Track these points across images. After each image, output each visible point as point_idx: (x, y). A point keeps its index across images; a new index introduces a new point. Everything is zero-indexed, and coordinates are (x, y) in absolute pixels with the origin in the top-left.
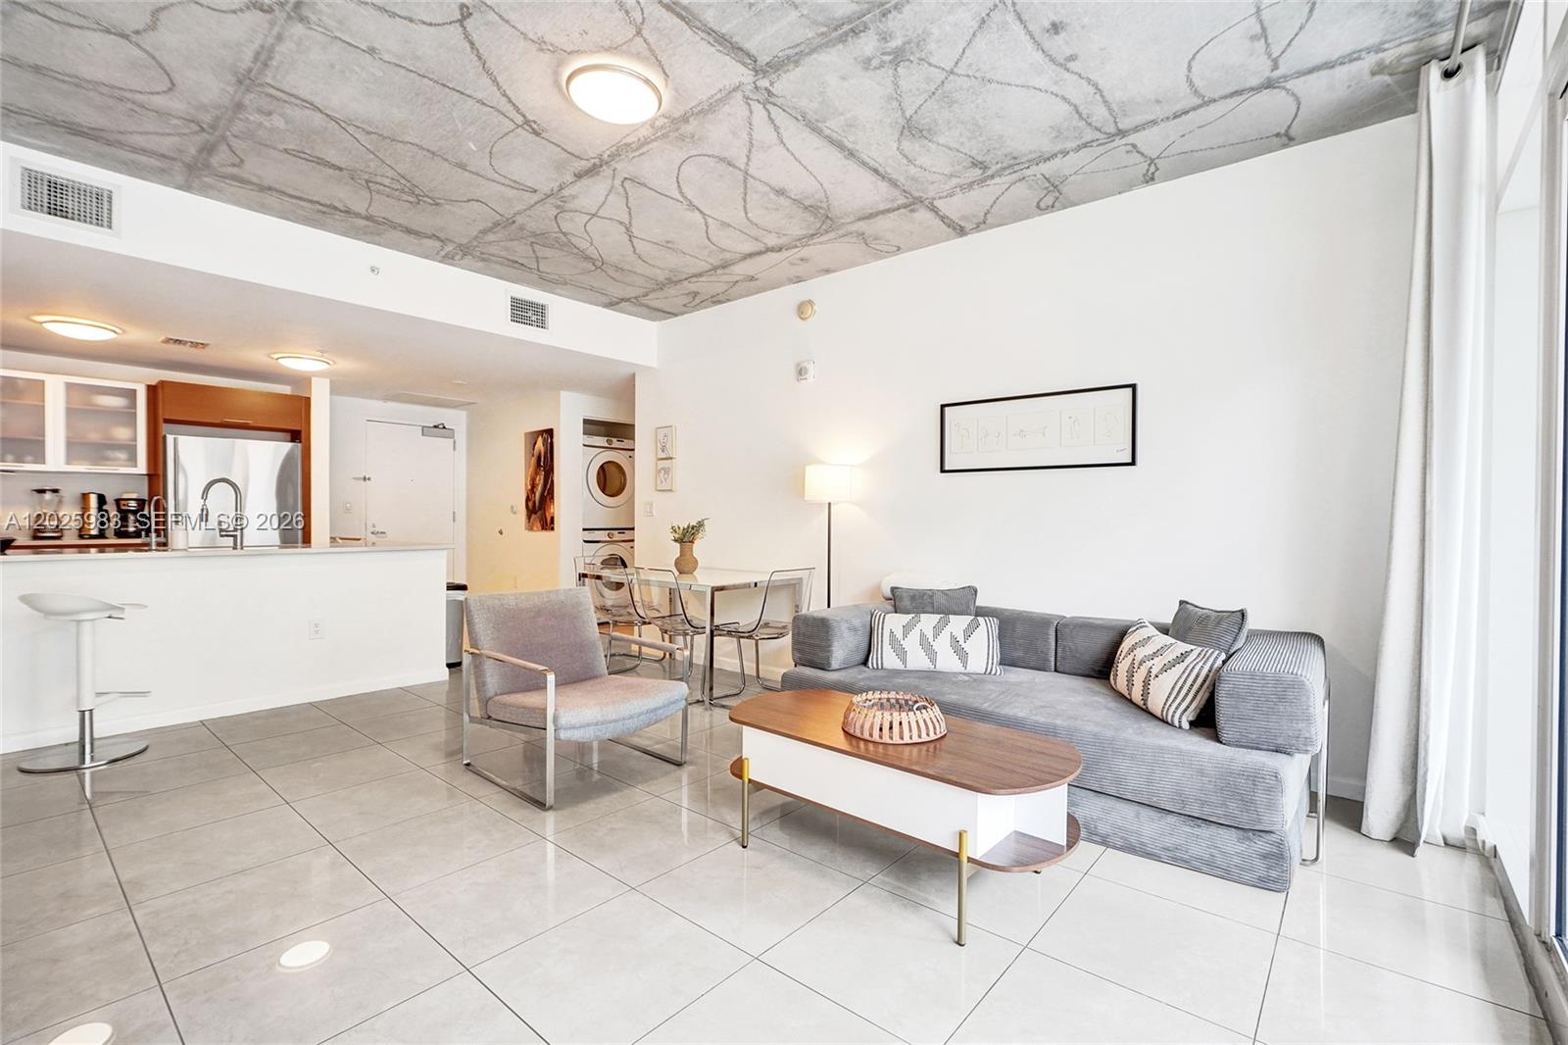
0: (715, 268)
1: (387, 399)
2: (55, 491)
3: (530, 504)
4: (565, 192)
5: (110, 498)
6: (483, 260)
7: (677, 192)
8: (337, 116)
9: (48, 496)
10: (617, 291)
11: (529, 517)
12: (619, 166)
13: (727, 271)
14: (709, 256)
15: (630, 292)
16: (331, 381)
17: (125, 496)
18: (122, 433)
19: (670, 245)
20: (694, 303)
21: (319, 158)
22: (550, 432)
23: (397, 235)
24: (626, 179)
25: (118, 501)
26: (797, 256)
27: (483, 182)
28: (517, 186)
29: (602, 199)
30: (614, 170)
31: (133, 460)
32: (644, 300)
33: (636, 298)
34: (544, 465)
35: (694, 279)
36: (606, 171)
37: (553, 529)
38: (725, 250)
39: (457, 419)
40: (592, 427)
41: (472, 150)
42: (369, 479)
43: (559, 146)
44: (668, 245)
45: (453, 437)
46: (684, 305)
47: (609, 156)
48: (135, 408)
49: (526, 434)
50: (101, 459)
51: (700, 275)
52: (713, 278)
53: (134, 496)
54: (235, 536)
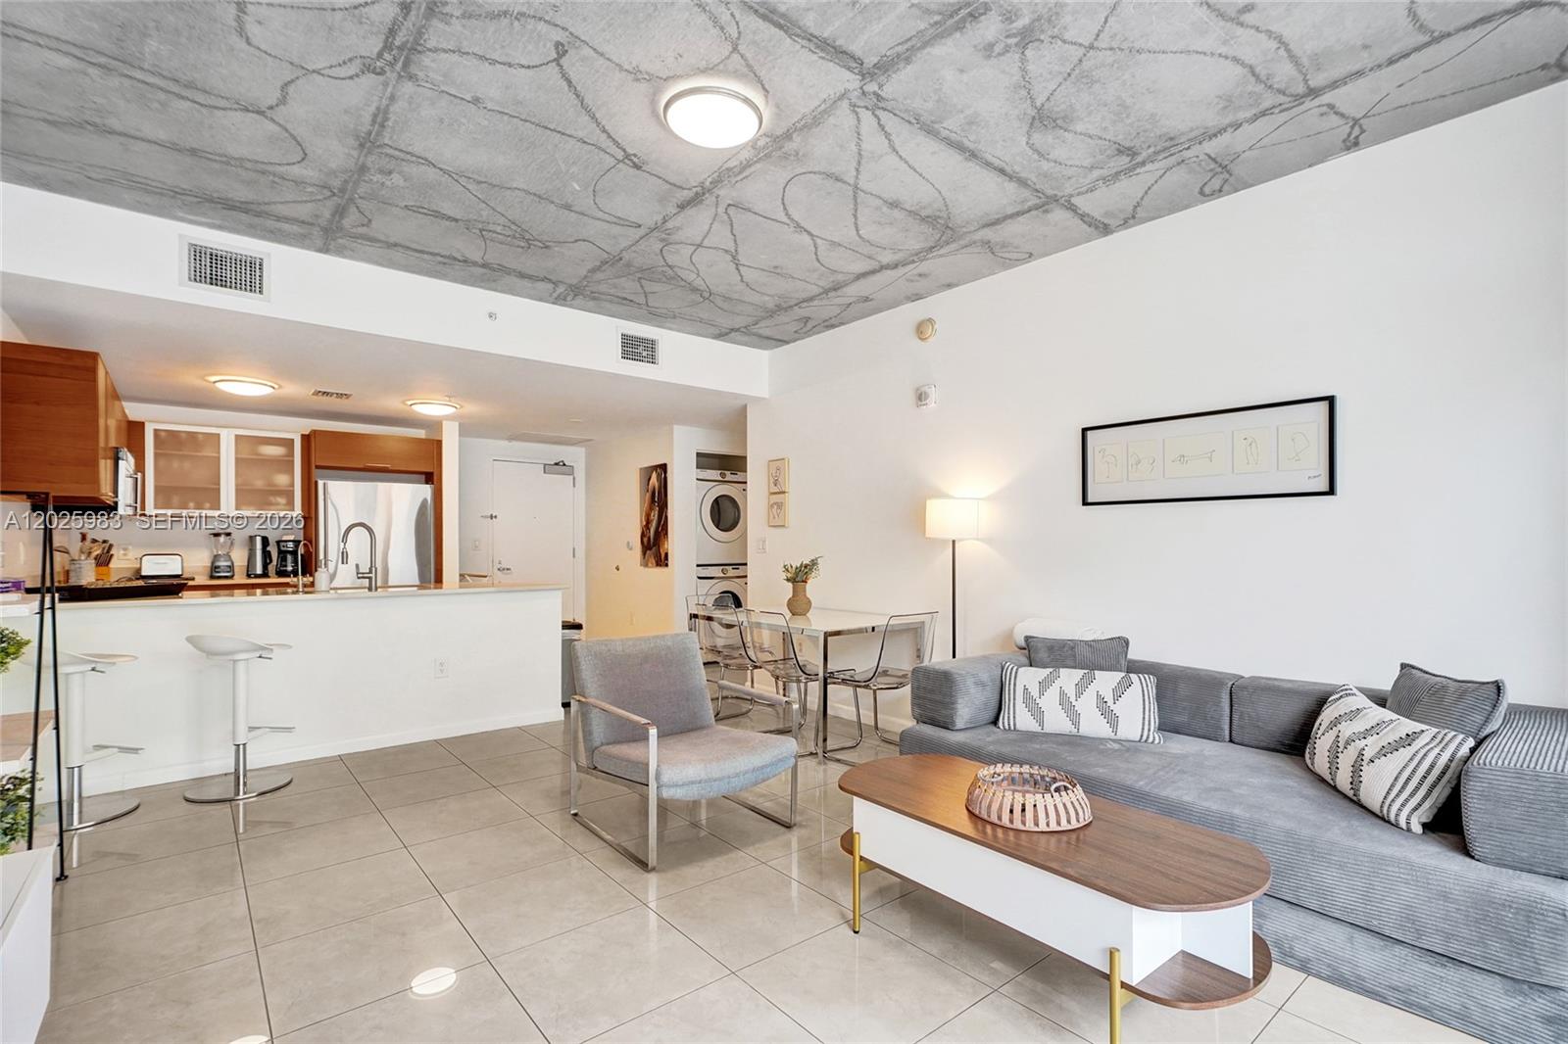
0: (826, 292)
1: (511, 438)
2: (229, 534)
3: (645, 540)
4: (670, 225)
5: (272, 541)
6: (594, 299)
7: (783, 214)
8: (451, 169)
9: (222, 539)
10: (726, 322)
11: (644, 553)
12: (722, 192)
13: (839, 293)
14: (819, 279)
15: (739, 322)
16: (460, 425)
17: (284, 538)
18: (282, 480)
19: (778, 271)
20: (805, 330)
21: (436, 212)
22: (664, 467)
23: (513, 280)
24: (729, 205)
25: (278, 543)
26: (915, 272)
27: (591, 221)
28: (622, 222)
29: (707, 227)
30: (717, 197)
31: (291, 505)
32: (754, 329)
33: (746, 327)
34: (658, 500)
35: (805, 304)
36: (710, 199)
37: (667, 565)
38: (835, 271)
39: (575, 456)
40: (705, 460)
41: (576, 190)
42: (496, 517)
43: (660, 178)
44: (776, 271)
45: (572, 474)
46: (796, 332)
47: (711, 183)
48: (293, 456)
49: (641, 469)
50: (265, 504)
51: (811, 299)
52: (825, 302)
53: (292, 538)
54: (370, 578)
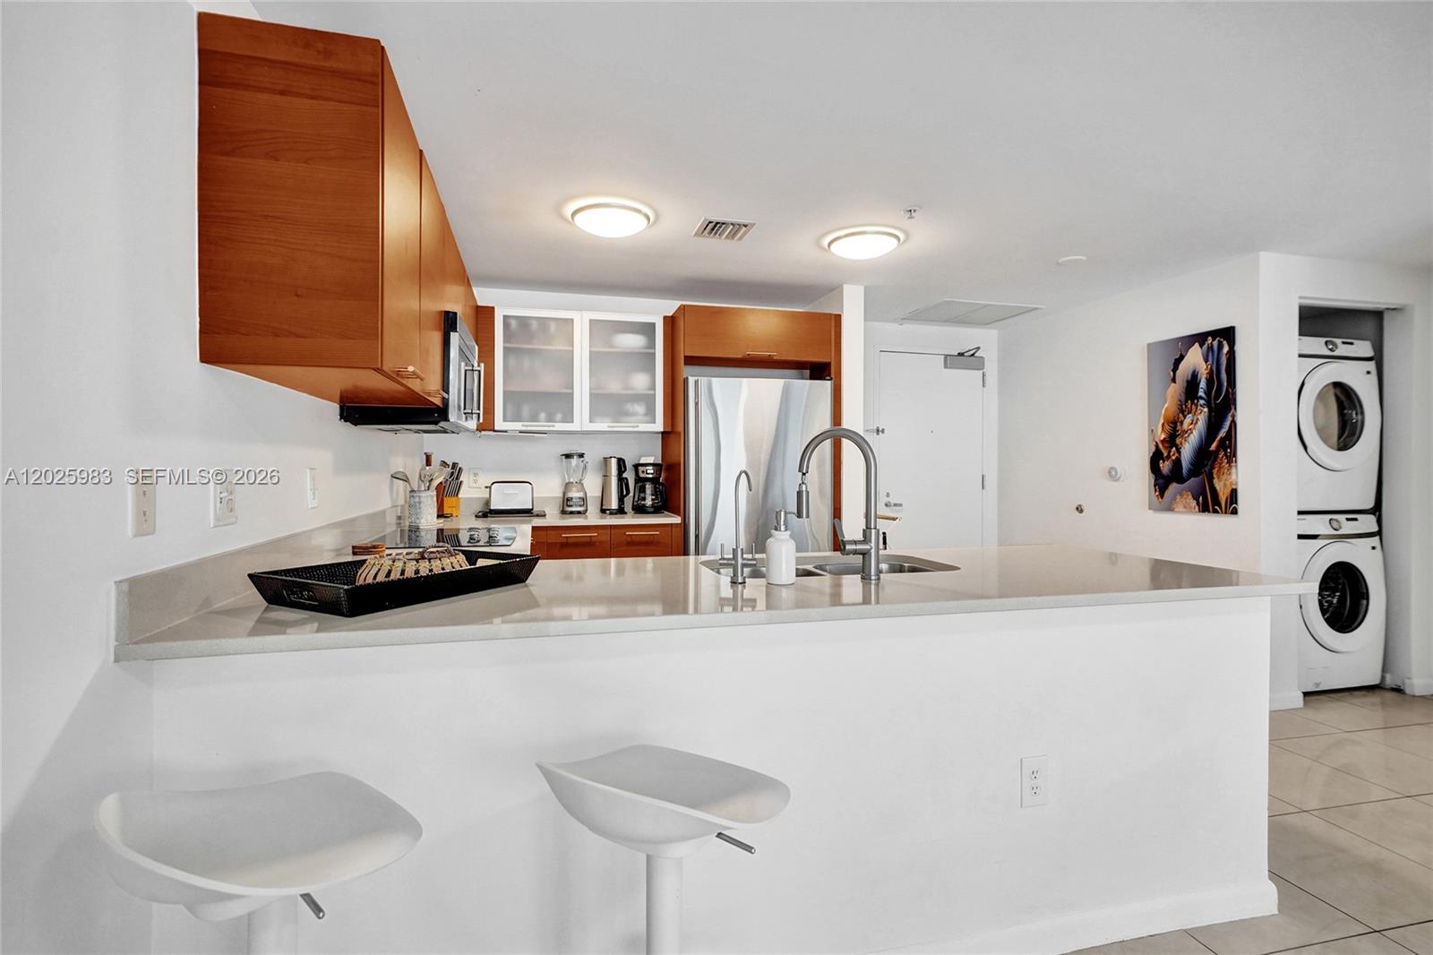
2: (581, 456)
3: (1165, 465)
5: (629, 465)
9: (574, 461)
11: (1161, 488)
16: (867, 290)
17: (643, 461)
18: (640, 381)
22: (1228, 334)
25: (636, 466)
31: (651, 412)
34: (1207, 395)
37: (1235, 512)
39: (986, 340)
42: (885, 430)
45: (983, 367)
48: (654, 348)
49: (1151, 342)
50: (620, 414)
53: (651, 460)
